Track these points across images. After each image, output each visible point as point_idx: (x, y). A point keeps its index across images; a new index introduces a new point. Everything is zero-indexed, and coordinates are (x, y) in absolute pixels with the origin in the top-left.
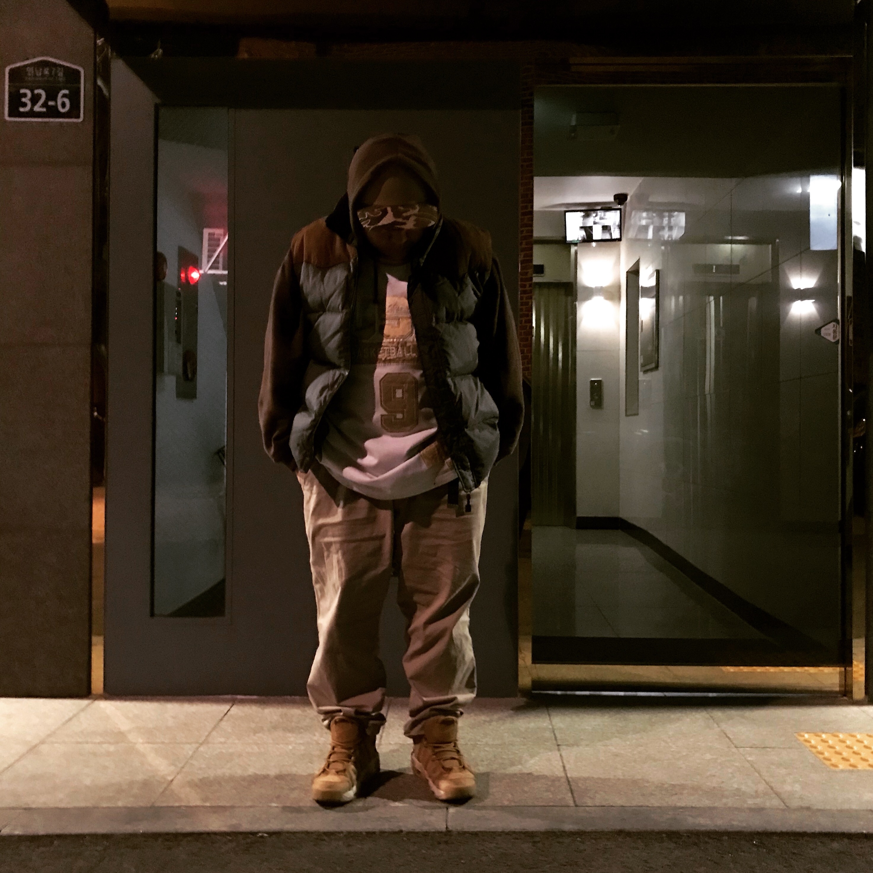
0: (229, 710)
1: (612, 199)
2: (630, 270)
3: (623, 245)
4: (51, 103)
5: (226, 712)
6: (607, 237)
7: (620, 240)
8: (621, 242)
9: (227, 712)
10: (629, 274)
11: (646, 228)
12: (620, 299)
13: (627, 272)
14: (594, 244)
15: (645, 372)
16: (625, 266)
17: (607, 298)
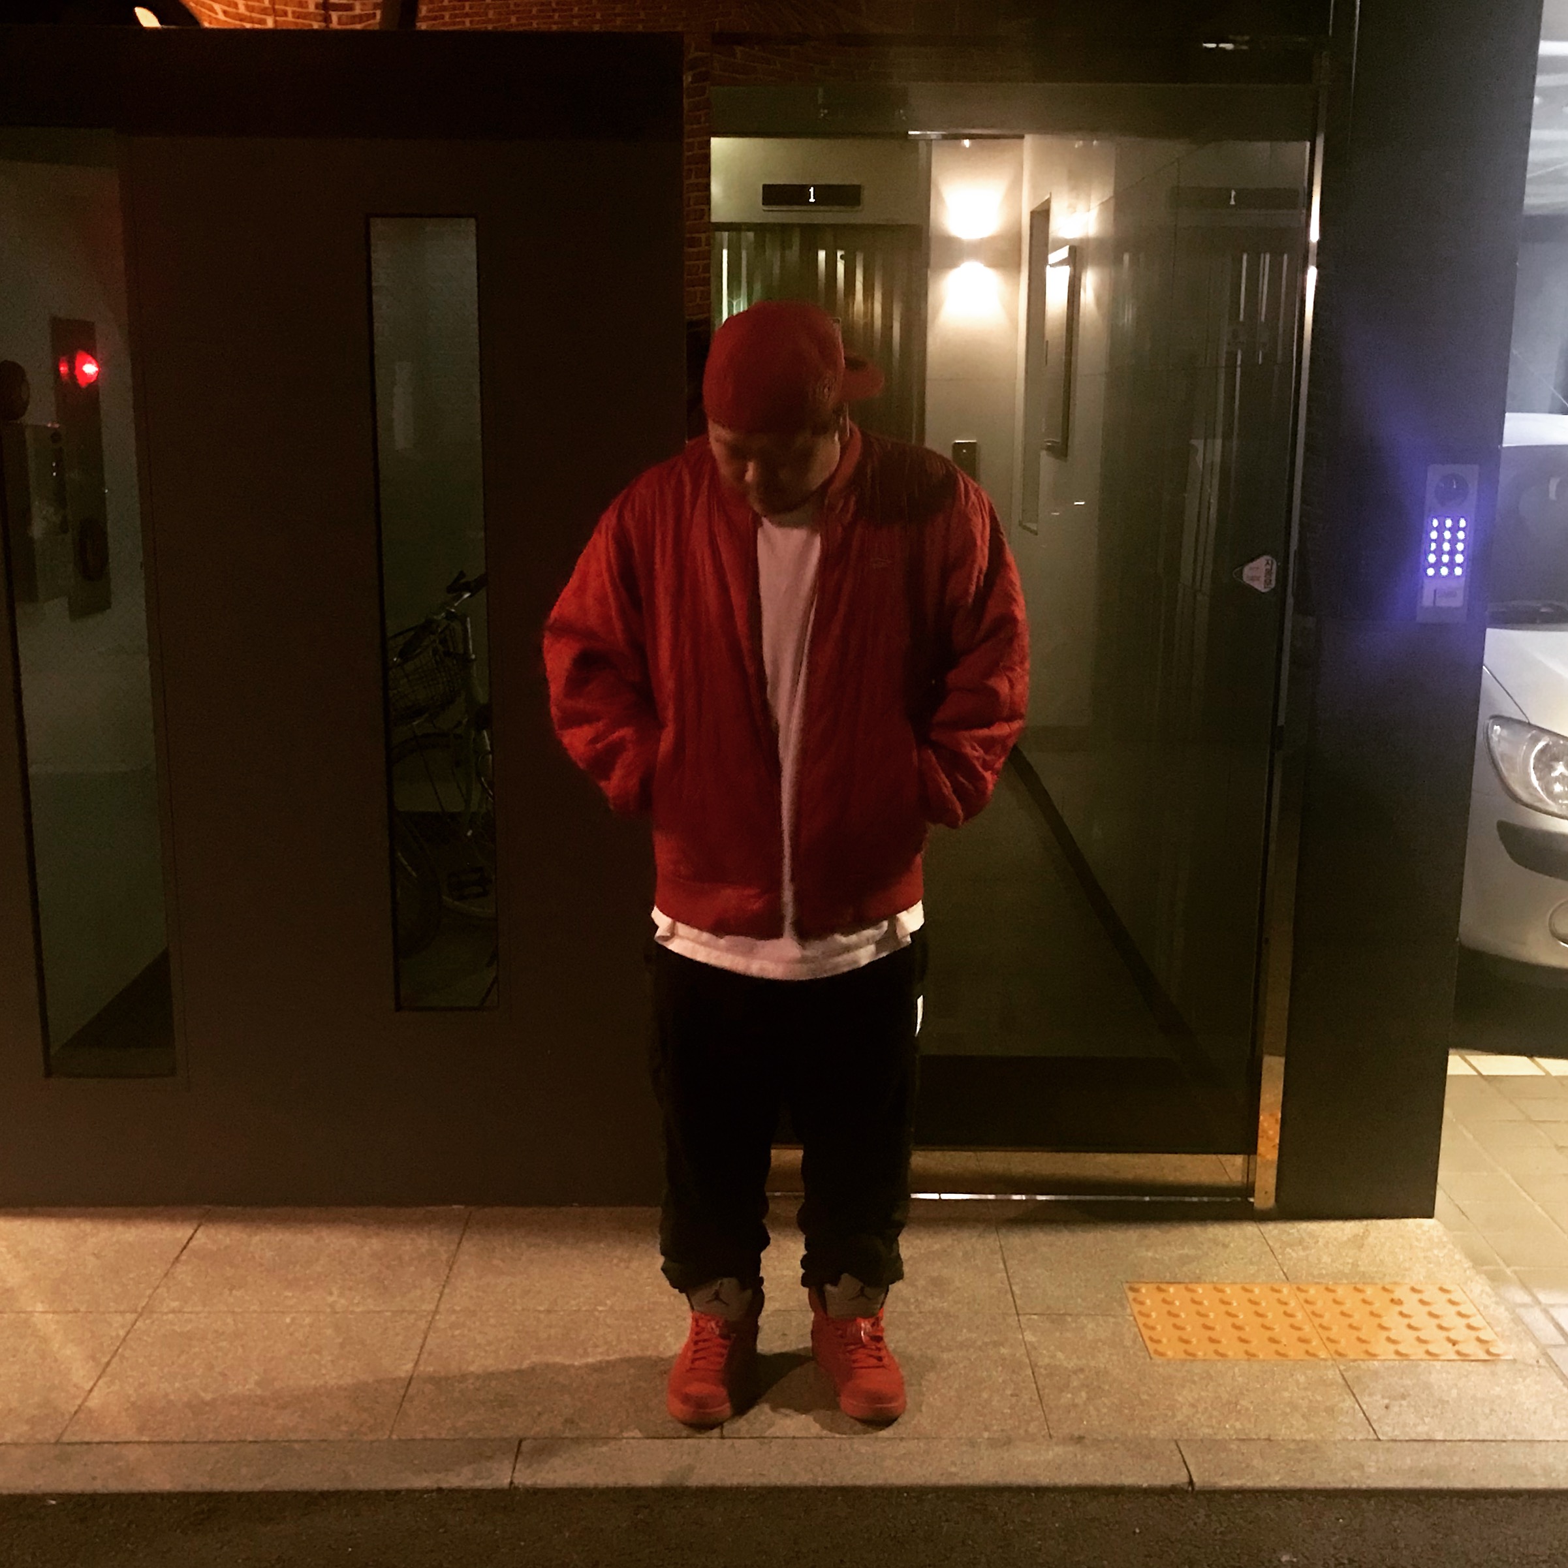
0: (191, 1238)
2: (1036, 212)
3: (1028, 146)
5: (186, 1240)
8: (1024, 141)
9: (188, 1243)
10: (1033, 219)
12: (1020, 262)
13: (1032, 212)
14: (967, 143)
16: (1028, 201)
17: (991, 265)
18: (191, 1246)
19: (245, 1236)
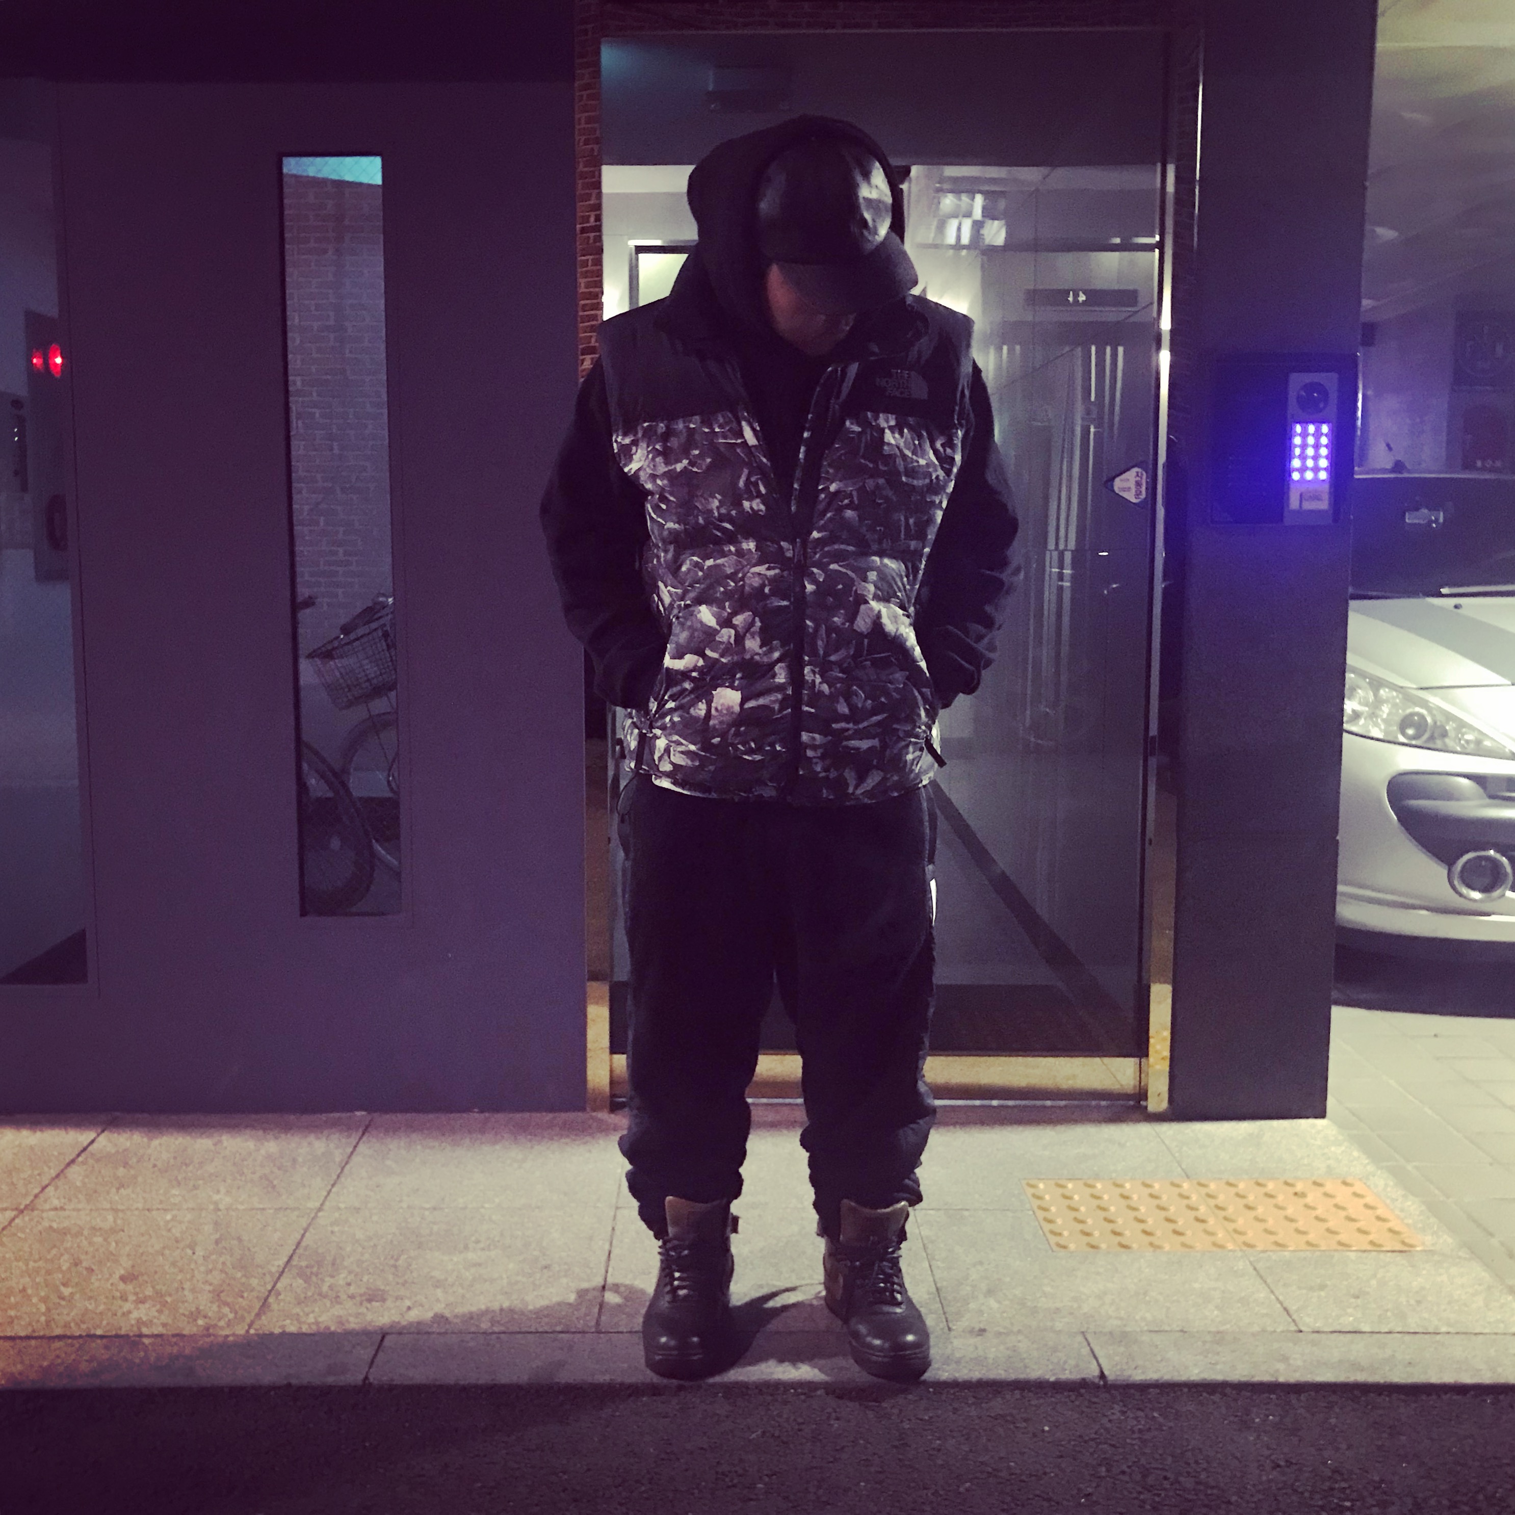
0: (93, 1142)
9: (88, 1146)
18: (90, 1148)
19: (145, 1140)
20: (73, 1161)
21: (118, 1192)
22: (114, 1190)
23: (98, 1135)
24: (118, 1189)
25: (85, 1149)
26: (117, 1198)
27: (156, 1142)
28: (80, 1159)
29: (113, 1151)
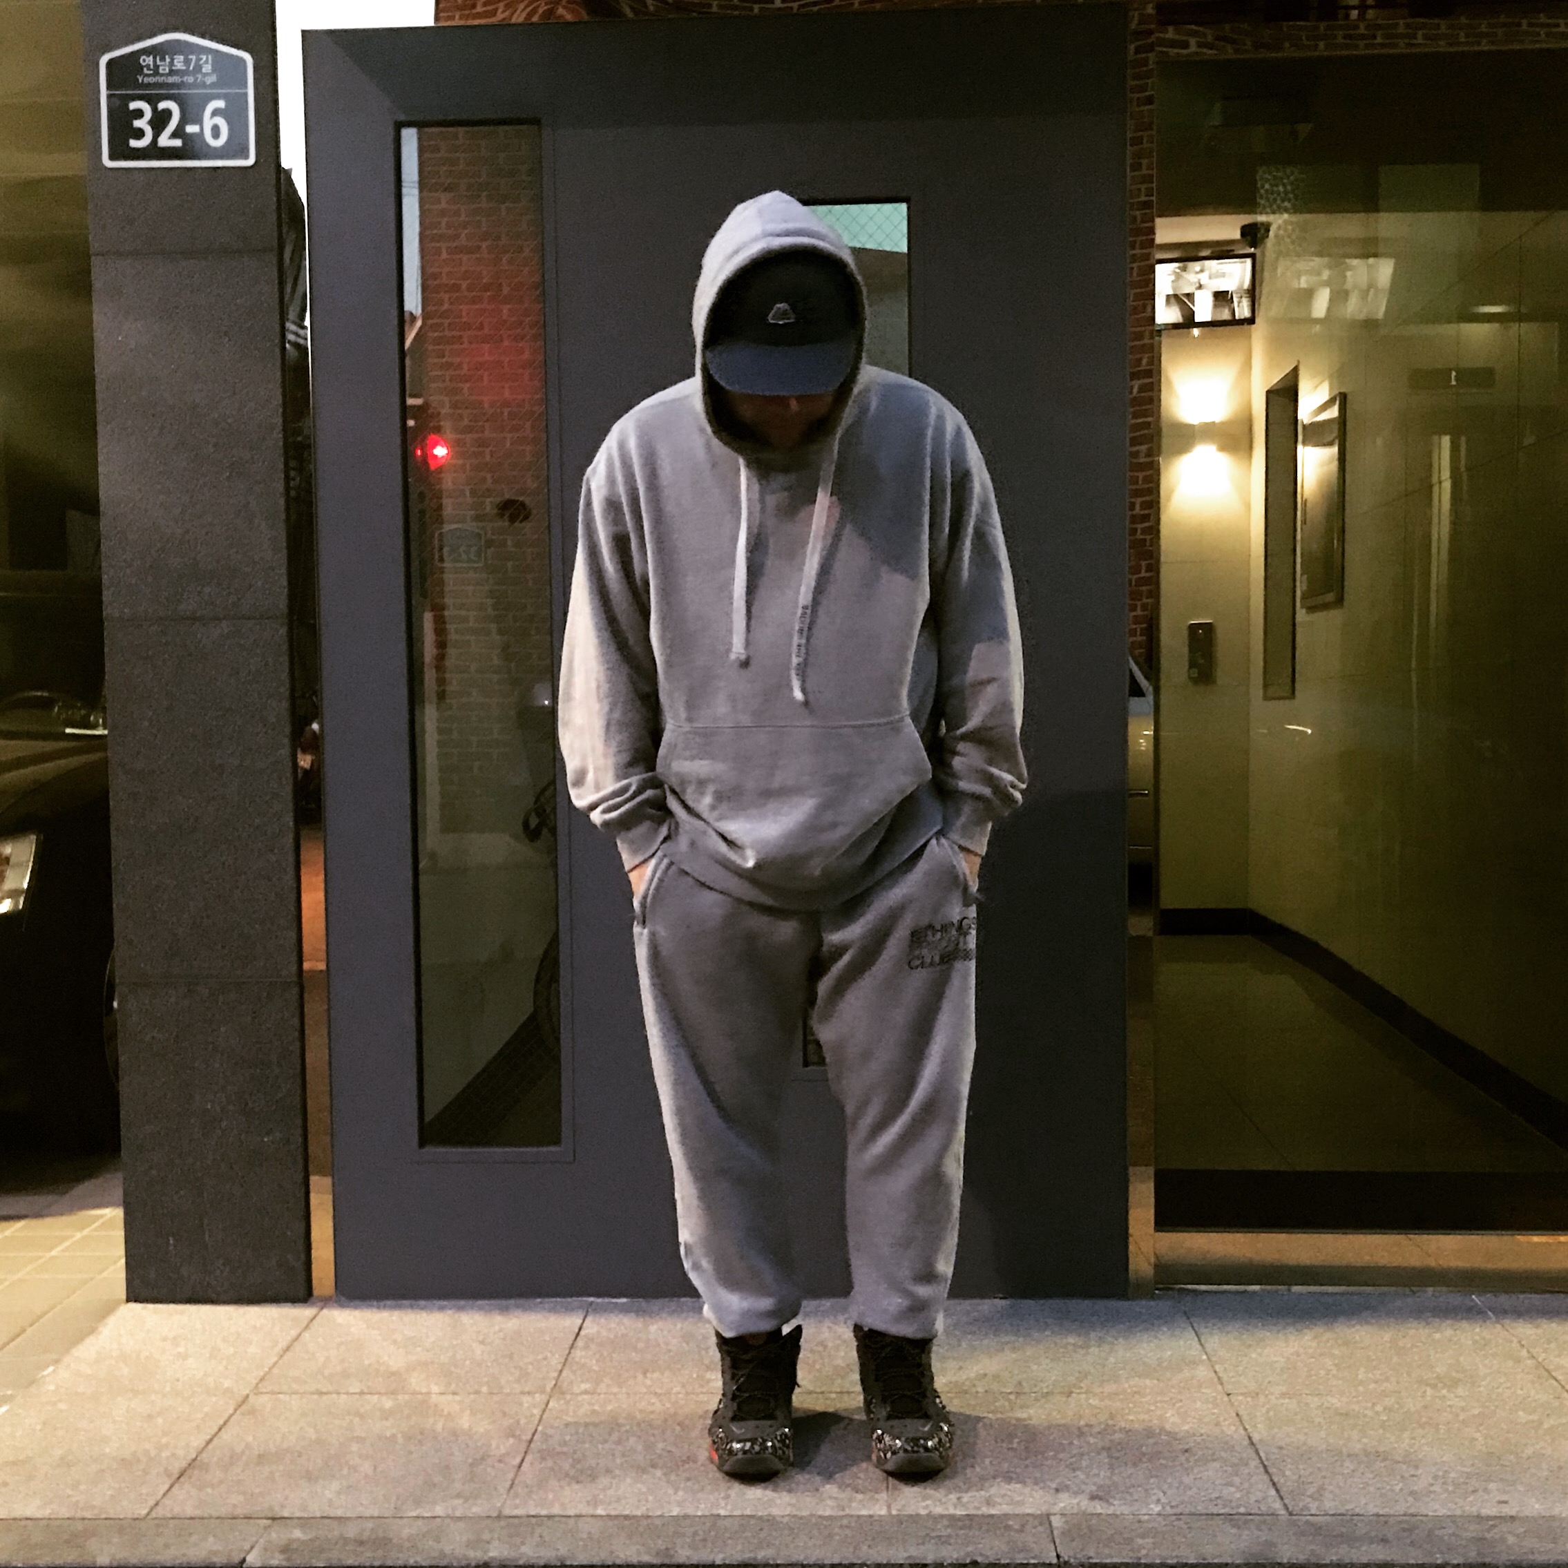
0: (582, 1325)
1: (1237, 235)
2: (1275, 388)
3: (1258, 332)
4: (191, 129)
5: (577, 1330)
6: (1225, 315)
7: (1251, 321)
8: (1253, 326)
9: (580, 1329)
10: (1271, 395)
11: (1307, 295)
12: (1251, 448)
13: (1269, 393)
14: (1196, 332)
15: (1312, 609)
16: (1262, 379)
17: (1223, 448)
18: (582, 1333)
20: (572, 1346)
21: (645, 1377)
22: (640, 1377)
23: (584, 1321)
24: (645, 1374)
25: (578, 1334)
26: (648, 1382)
27: (653, 1328)
28: (580, 1343)
29: (612, 1336)
